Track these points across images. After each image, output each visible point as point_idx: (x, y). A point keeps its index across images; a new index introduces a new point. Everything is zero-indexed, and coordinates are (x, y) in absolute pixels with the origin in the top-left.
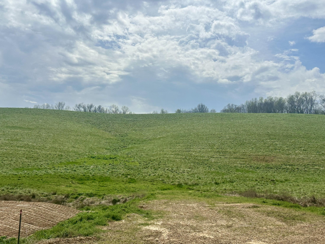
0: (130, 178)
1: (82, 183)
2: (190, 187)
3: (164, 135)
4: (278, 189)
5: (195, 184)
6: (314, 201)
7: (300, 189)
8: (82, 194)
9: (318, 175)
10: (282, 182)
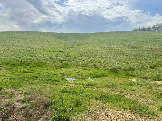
3: (95, 41)
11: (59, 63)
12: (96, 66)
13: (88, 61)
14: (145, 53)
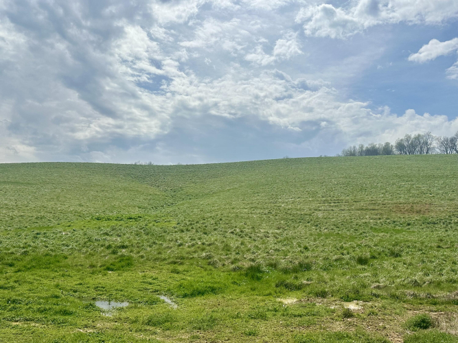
3: (236, 186)
11: (105, 256)
12: (209, 260)
13: (193, 245)
14: (367, 217)
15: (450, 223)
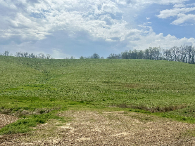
0: (52, 98)
1: (21, 101)
2: (88, 103)
3: (73, 72)
4: (138, 103)
5: (91, 101)
6: (158, 109)
7: (151, 102)
8: (21, 108)
9: (161, 94)
10: (140, 99)
11: (48, 98)
12: (72, 99)
14: (116, 88)
15: (140, 91)
